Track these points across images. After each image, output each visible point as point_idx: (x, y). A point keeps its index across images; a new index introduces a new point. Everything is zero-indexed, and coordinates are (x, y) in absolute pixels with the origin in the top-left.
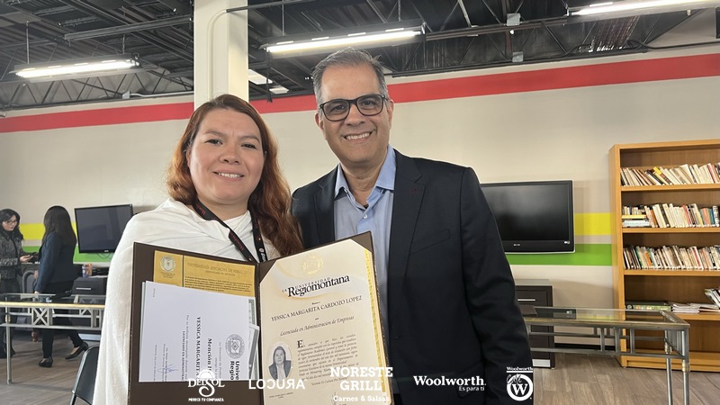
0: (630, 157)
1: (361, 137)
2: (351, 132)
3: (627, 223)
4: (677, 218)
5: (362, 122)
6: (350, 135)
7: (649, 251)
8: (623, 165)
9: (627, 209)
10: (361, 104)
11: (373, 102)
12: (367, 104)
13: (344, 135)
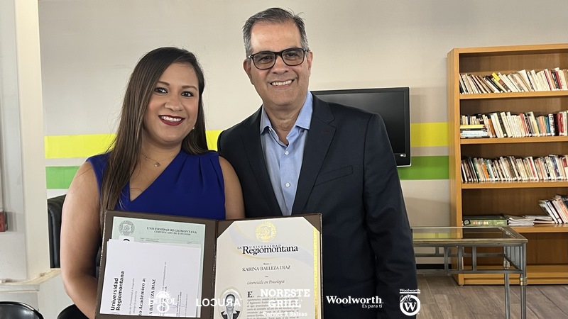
0: (470, 62)
3: (465, 134)
4: (514, 128)
7: (486, 163)
8: (462, 71)
9: (465, 118)
11: (295, 54)
12: (290, 55)
13: (271, 81)
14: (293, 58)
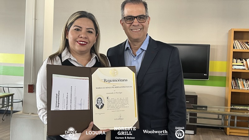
1: (137, 30)
2: (134, 28)
5: (139, 25)
6: (134, 29)
10: (139, 18)
11: (143, 18)
12: (141, 18)
13: (131, 29)
14: (142, 19)
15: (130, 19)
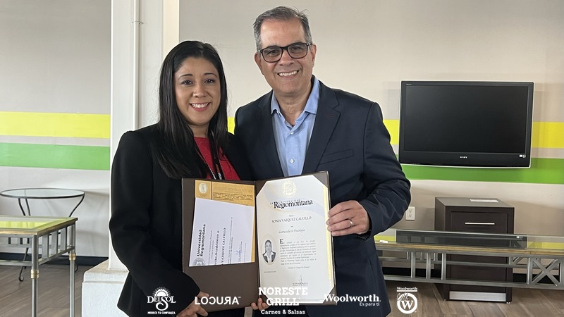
2: (283, 70)
13: (278, 72)
15: (273, 52)
